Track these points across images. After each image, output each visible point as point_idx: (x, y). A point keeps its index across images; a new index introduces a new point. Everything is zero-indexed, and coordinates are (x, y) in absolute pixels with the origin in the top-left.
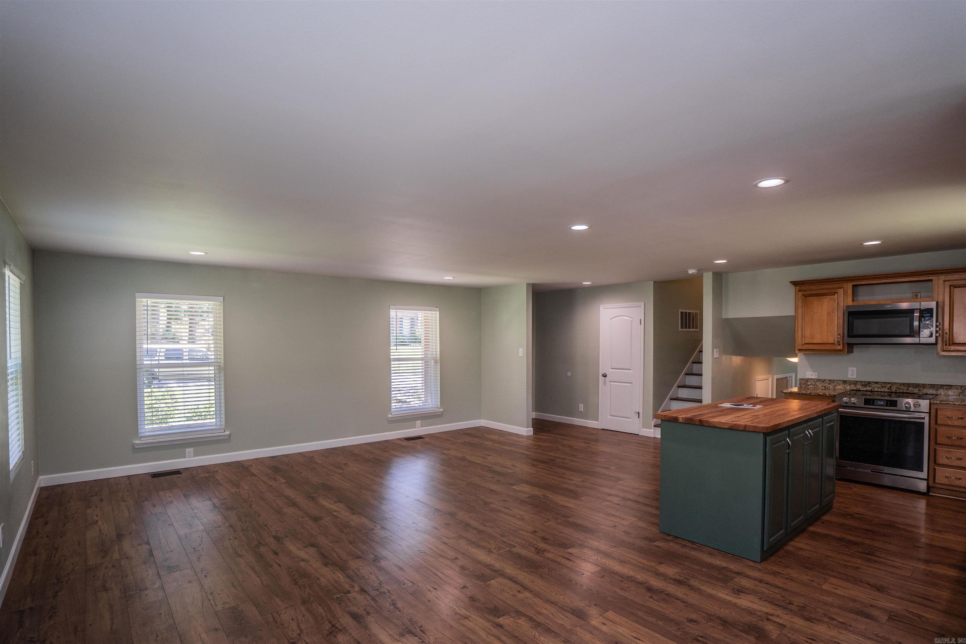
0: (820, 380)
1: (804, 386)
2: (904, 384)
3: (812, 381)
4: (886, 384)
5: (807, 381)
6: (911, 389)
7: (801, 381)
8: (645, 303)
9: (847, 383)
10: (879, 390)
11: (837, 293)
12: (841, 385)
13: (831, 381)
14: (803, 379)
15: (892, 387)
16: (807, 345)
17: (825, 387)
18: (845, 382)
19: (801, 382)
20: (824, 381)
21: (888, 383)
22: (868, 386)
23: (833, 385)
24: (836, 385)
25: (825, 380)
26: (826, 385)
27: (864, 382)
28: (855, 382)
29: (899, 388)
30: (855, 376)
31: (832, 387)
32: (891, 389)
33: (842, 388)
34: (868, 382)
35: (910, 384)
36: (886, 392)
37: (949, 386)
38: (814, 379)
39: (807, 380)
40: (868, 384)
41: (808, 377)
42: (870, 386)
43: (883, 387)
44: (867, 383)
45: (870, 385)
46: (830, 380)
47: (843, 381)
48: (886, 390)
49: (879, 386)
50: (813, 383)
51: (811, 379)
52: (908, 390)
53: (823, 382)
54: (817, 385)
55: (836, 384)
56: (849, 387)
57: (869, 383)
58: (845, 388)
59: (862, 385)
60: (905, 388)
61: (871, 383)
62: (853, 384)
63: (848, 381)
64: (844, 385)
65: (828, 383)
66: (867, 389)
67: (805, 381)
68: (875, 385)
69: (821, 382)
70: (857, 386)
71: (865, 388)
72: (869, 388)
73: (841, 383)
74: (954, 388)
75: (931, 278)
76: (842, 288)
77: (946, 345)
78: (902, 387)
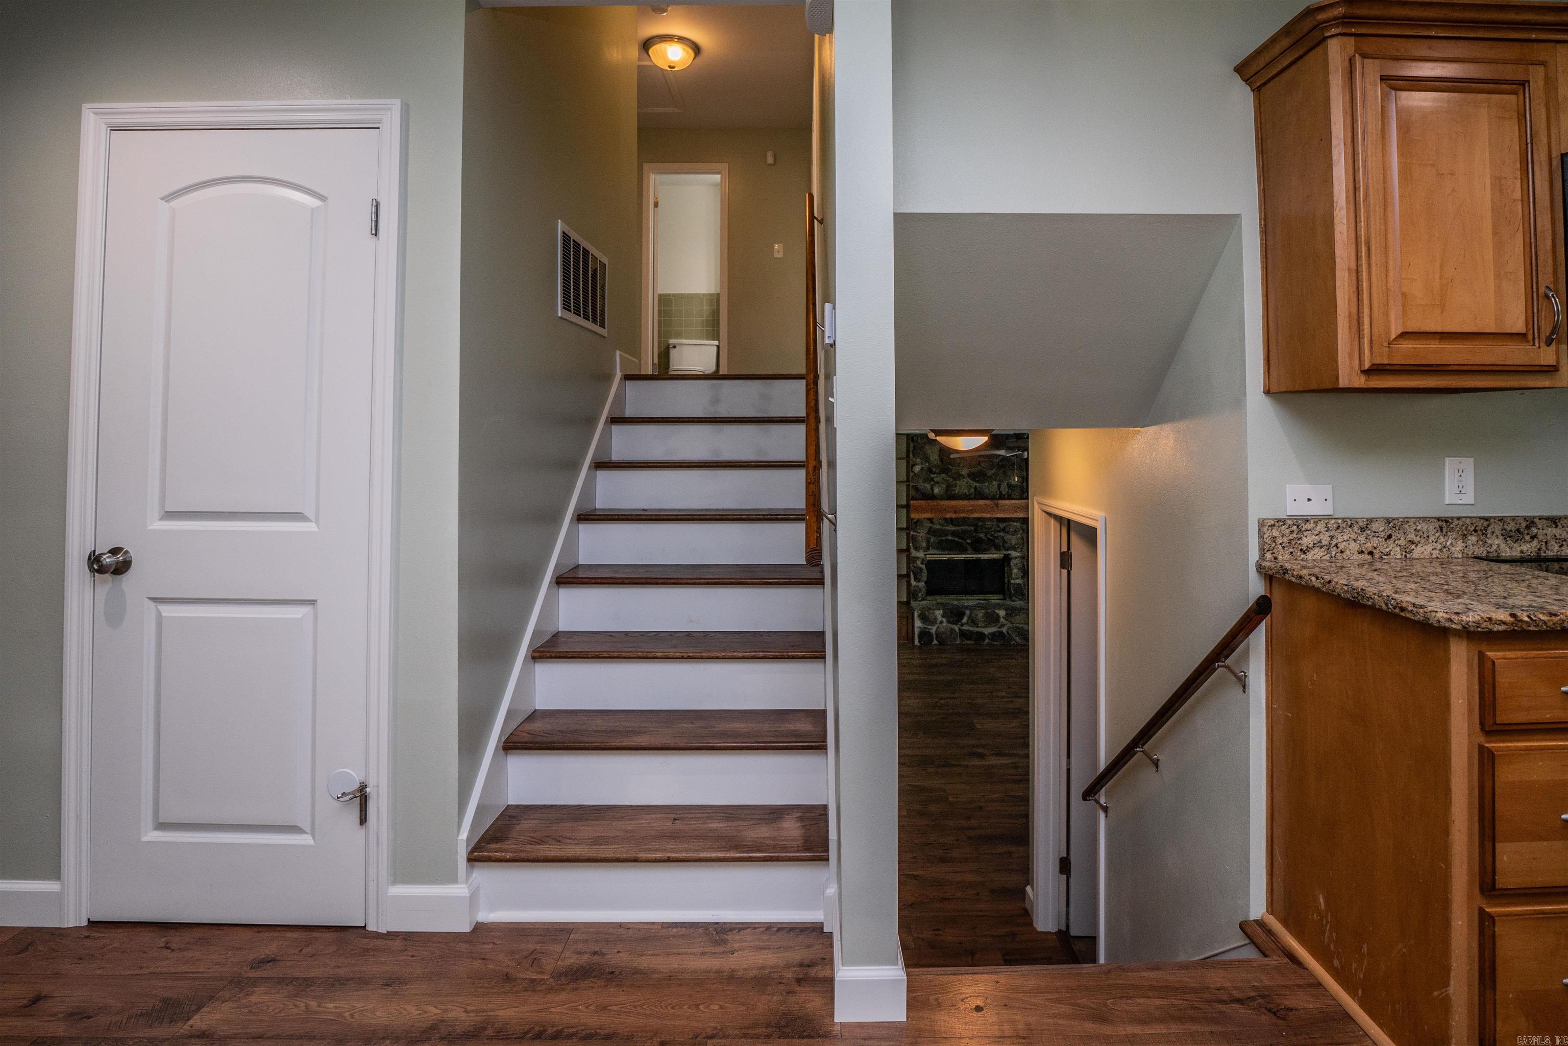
0: (1350, 523)
1: (1287, 556)
3: (1321, 527)
5: (1300, 531)
7: (1275, 533)
9: (1452, 530)
12: (1432, 538)
13: (1394, 525)
14: (1284, 522)
16: (1407, 345)
17: (1371, 553)
18: (1445, 524)
19: (1274, 540)
20: (1366, 526)
22: (1528, 538)
23: (1402, 542)
24: (1412, 542)
25: (1370, 521)
26: (1375, 541)
27: (1514, 518)
30: (1469, 498)
31: (1397, 553)
33: (1436, 553)
34: (1525, 519)
38: (1329, 518)
39: (1299, 524)
40: (1528, 527)
42: (1533, 538)
44: (1524, 524)
45: (1534, 530)
46: (1388, 521)
47: (1439, 519)
50: (1325, 540)
51: (1317, 519)
53: (1362, 530)
54: (1341, 546)
55: (1412, 536)
56: (1460, 545)
57: (1531, 522)
58: (1445, 553)
59: (1506, 535)
61: (1536, 520)
62: (1476, 531)
63: (1456, 522)
64: (1442, 539)
65: (1382, 535)
66: (1522, 552)
67: (1292, 532)
68: (1551, 531)
69: (1356, 529)
70: (1489, 542)
71: (1516, 545)
72: (1528, 548)
73: (1431, 528)
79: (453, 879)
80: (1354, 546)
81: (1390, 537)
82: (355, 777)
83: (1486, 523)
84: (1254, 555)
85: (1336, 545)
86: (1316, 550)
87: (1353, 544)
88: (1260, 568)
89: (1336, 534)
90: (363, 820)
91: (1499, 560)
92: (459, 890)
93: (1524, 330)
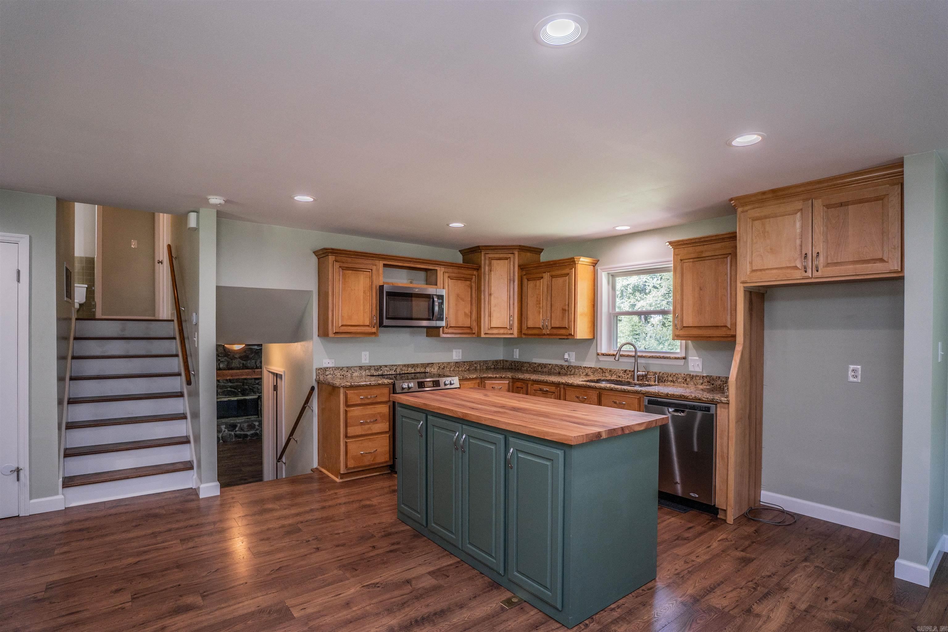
0: (338, 368)
2: (405, 366)
4: (393, 366)
5: (326, 371)
6: (410, 369)
7: (319, 371)
8: (30, 237)
9: (363, 369)
10: (388, 373)
11: (372, 270)
12: (358, 371)
13: (349, 368)
14: (322, 368)
15: (397, 369)
16: (344, 328)
17: (343, 375)
18: (361, 368)
19: (319, 373)
20: (342, 369)
21: (395, 366)
23: (351, 372)
24: (353, 372)
25: (343, 367)
26: (344, 373)
27: (377, 366)
28: (369, 367)
29: (402, 370)
30: (367, 361)
31: (349, 375)
32: (396, 371)
33: (359, 375)
35: (409, 364)
36: (393, 375)
37: (432, 363)
38: (333, 367)
39: (325, 369)
40: (380, 368)
41: (325, 365)
42: (381, 370)
43: (390, 369)
44: (379, 367)
45: (381, 368)
46: (347, 367)
47: (359, 367)
48: (394, 373)
49: (388, 369)
50: (332, 373)
51: (330, 368)
52: (408, 370)
53: (341, 370)
55: (353, 371)
56: (364, 373)
57: (381, 367)
58: (361, 375)
59: (375, 370)
60: (406, 369)
62: (368, 369)
63: (363, 367)
64: (360, 371)
65: (346, 371)
67: (324, 371)
68: (386, 368)
69: (339, 370)
70: (371, 371)
71: (377, 372)
72: (380, 373)
73: (358, 369)
74: (435, 366)
75: (436, 268)
76: (375, 265)
77: (446, 328)
78: (404, 368)
79: (57, 494)
80: (339, 374)
82: (14, 466)
84: (314, 377)
85: (335, 374)
86: (330, 375)
87: (338, 373)
88: (316, 380)
89: (334, 371)
90: (18, 480)
91: (373, 376)
92: (61, 497)
93: (369, 324)
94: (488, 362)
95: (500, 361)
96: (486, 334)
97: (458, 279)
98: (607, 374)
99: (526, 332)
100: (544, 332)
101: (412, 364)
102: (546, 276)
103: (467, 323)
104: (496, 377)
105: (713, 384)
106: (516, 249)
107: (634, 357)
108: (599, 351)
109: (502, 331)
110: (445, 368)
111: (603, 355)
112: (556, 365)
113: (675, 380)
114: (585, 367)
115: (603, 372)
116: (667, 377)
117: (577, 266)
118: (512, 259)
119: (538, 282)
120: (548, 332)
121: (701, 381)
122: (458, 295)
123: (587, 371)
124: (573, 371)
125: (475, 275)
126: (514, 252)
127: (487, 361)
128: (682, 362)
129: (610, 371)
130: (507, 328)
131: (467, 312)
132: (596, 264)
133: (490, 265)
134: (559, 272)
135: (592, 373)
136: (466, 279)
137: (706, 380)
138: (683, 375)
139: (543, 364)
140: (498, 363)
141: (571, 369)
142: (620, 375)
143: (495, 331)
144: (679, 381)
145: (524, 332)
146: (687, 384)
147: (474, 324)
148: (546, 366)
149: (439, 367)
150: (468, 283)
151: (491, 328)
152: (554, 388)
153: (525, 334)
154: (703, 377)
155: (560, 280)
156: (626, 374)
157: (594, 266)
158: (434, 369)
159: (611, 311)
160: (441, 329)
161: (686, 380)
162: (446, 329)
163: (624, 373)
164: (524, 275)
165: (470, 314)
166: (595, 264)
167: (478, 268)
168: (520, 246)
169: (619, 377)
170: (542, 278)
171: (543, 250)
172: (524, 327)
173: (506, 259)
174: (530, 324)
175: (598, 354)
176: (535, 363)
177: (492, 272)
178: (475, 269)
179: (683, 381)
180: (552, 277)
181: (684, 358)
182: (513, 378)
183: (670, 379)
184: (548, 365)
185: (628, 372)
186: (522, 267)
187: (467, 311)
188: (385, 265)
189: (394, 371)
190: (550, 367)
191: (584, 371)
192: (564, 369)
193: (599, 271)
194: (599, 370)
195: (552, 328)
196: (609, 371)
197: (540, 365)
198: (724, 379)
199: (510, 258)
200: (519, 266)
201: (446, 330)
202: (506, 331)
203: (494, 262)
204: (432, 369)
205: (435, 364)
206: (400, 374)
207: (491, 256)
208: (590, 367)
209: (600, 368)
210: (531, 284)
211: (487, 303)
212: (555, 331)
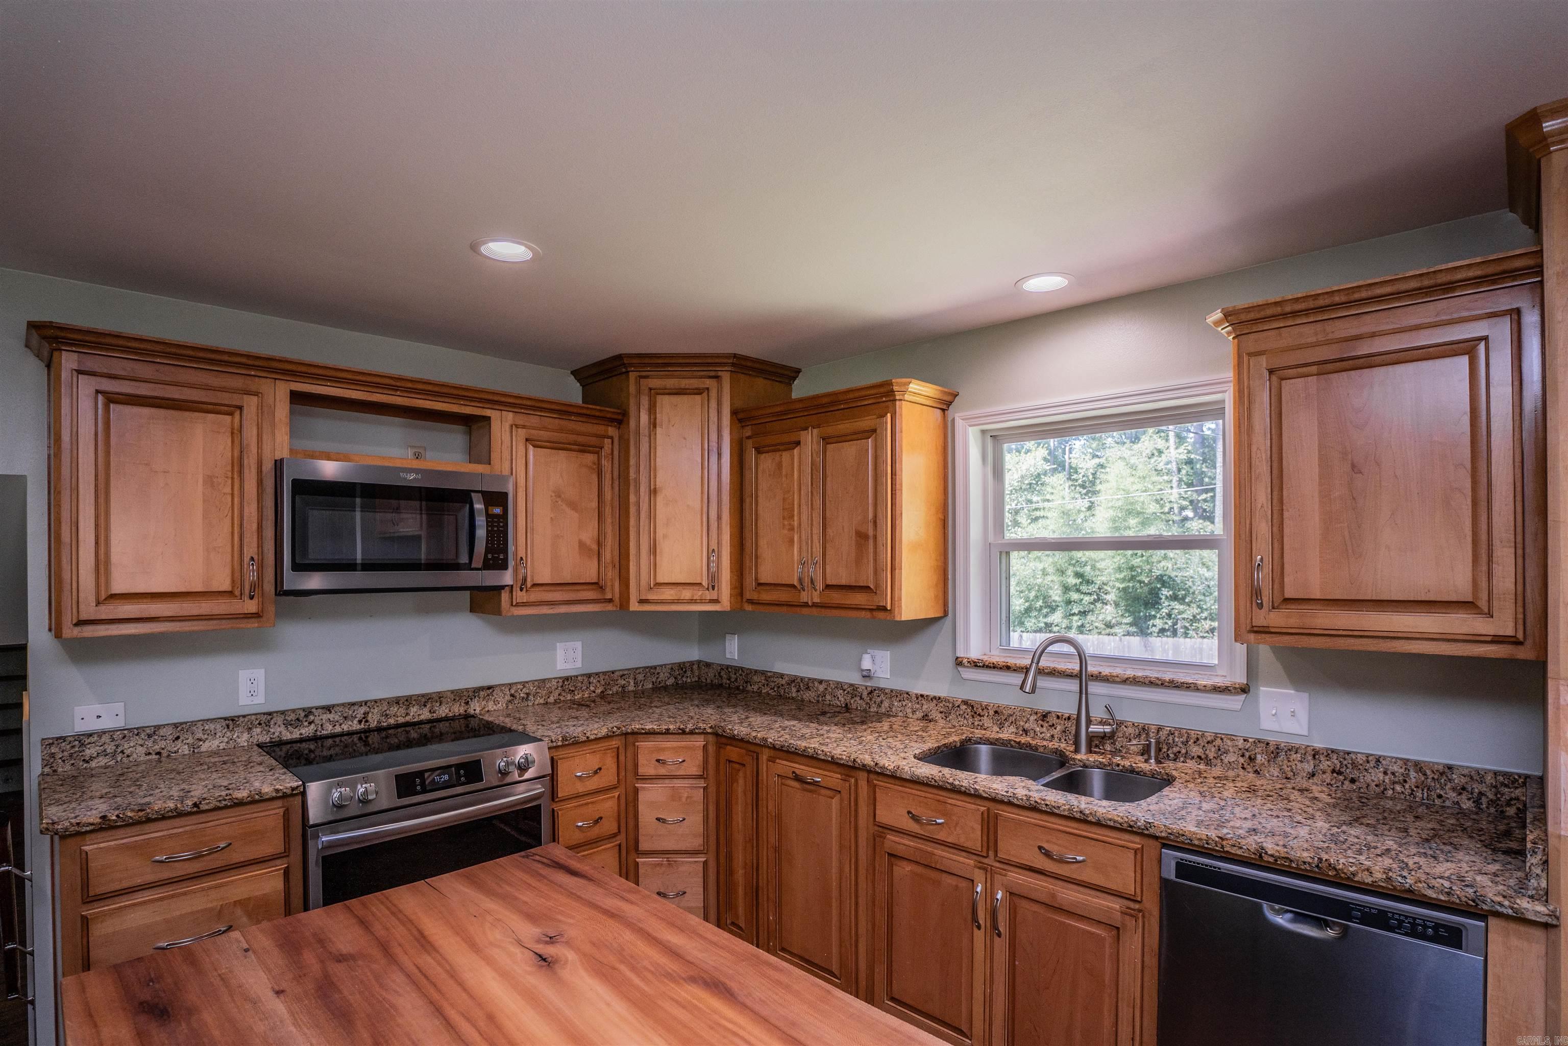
0: (137, 731)
1: (68, 767)
2: (397, 701)
4: (356, 707)
5: (82, 745)
6: (414, 710)
7: (55, 749)
9: (238, 725)
10: (338, 729)
11: (240, 408)
12: (219, 734)
13: (181, 728)
14: (63, 739)
15: (370, 715)
17: (159, 753)
18: (231, 722)
19: (53, 755)
20: (153, 732)
21: (360, 704)
22: (306, 724)
23: (190, 741)
24: (200, 740)
25: (158, 727)
26: (162, 744)
27: (294, 711)
28: (264, 718)
29: (387, 715)
30: (260, 699)
31: (186, 750)
32: (367, 721)
33: (222, 746)
34: (304, 710)
35: (411, 696)
36: (355, 732)
37: (489, 688)
38: (111, 731)
39: (83, 739)
40: (306, 716)
41: (84, 726)
42: (310, 723)
43: (345, 718)
44: (303, 714)
45: (312, 718)
46: (176, 726)
47: (225, 719)
48: (355, 726)
49: (337, 717)
50: (110, 748)
51: (100, 734)
52: (407, 714)
53: (149, 736)
54: (127, 752)
55: (200, 735)
56: (246, 736)
57: (308, 712)
58: (232, 744)
59: (287, 724)
60: (402, 711)
61: (314, 710)
62: (260, 724)
63: (241, 719)
64: (229, 734)
65: (171, 737)
66: (301, 734)
67: (73, 747)
68: (325, 717)
69: (142, 736)
70: (272, 730)
71: (296, 730)
72: (307, 731)
73: (218, 726)
74: (497, 693)
75: (488, 413)
76: (256, 394)
77: (521, 590)
78: (394, 709)
80: (141, 750)
81: (178, 738)
83: (269, 717)
84: (36, 770)
85: (122, 752)
86: (101, 759)
87: (139, 748)
89: (122, 742)
91: (279, 743)
93: (230, 589)
94: (658, 670)
95: (692, 663)
96: (642, 601)
97: (556, 446)
98: (987, 722)
99: (755, 596)
100: (804, 597)
101: (423, 696)
102: (810, 439)
103: (590, 572)
104: (668, 730)
105: (1353, 781)
106: (725, 364)
107: (1079, 676)
108: (960, 654)
109: (687, 594)
110: (531, 697)
111: (976, 666)
112: (839, 685)
113: (1211, 755)
114: (922, 696)
115: (975, 714)
116: (1185, 743)
117: (901, 408)
118: (713, 394)
119: (786, 456)
120: (817, 600)
121: (1309, 767)
122: (558, 494)
123: (925, 707)
124: (886, 704)
125: (612, 438)
126: (720, 374)
127: (655, 668)
128: (1235, 702)
129: (996, 712)
130: (700, 584)
131: (588, 542)
132: (949, 404)
133: (652, 410)
134: (844, 427)
135: (943, 715)
136: (583, 449)
137: (1325, 764)
138: (1240, 743)
139: (802, 679)
140: (685, 672)
141: (879, 700)
142: (1026, 726)
143: (668, 594)
144: (1226, 761)
145: (748, 595)
146: (1257, 772)
147: (611, 575)
148: (810, 685)
149: (512, 695)
150: (590, 458)
151: (658, 585)
152: (839, 776)
153: (751, 602)
154: (1316, 754)
155: (849, 450)
156: (1046, 725)
157: (943, 410)
158: (496, 702)
159: (991, 539)
160: (505, 596)
161: (1252, 759)
162: (519, 593)
163: (1040, 722)
164: (748, 438)
165: (595, 547)
166: (945, 405)
167: (620, 419)
168: (735, 356)
169: (1026, 731)
170: (798, 443)
171: (798, 371)
172: (750, 582)
173: (698, 392)
174: (766, 576)
175: (959, 662)
176: (782, 676)
177: (658, 430)
178: (612, 420)
179: (1242, 760)
180: (827, 440)
181: (1244, 690)
182: (716, 734)
183: (1196, 750)
184: (816, 684)
185: (1052, 719)
186: (741, 416)
187: (589, 535)
188: (297, 398)
189: (360, 722)
190: (821, 688)
191: (918, 706)
192: (861, 698)
193: (959, 423)
194: (963, 707)
195: (828, 587)
196: (992, 713)
197: (794, 681)
198: (1395, 768)
199: (708, 389)
200: (734, 413)
201: (520, 596)
202: (698, 594)
203: (664, 401)
204: (491, 703)
205: (497, 691)
206: (379, 729)
207: (655, 383)
208: (935, 698)
209: (965, 702)
210: (767, 462)
211: (644, 515)
212: (836, 597)
